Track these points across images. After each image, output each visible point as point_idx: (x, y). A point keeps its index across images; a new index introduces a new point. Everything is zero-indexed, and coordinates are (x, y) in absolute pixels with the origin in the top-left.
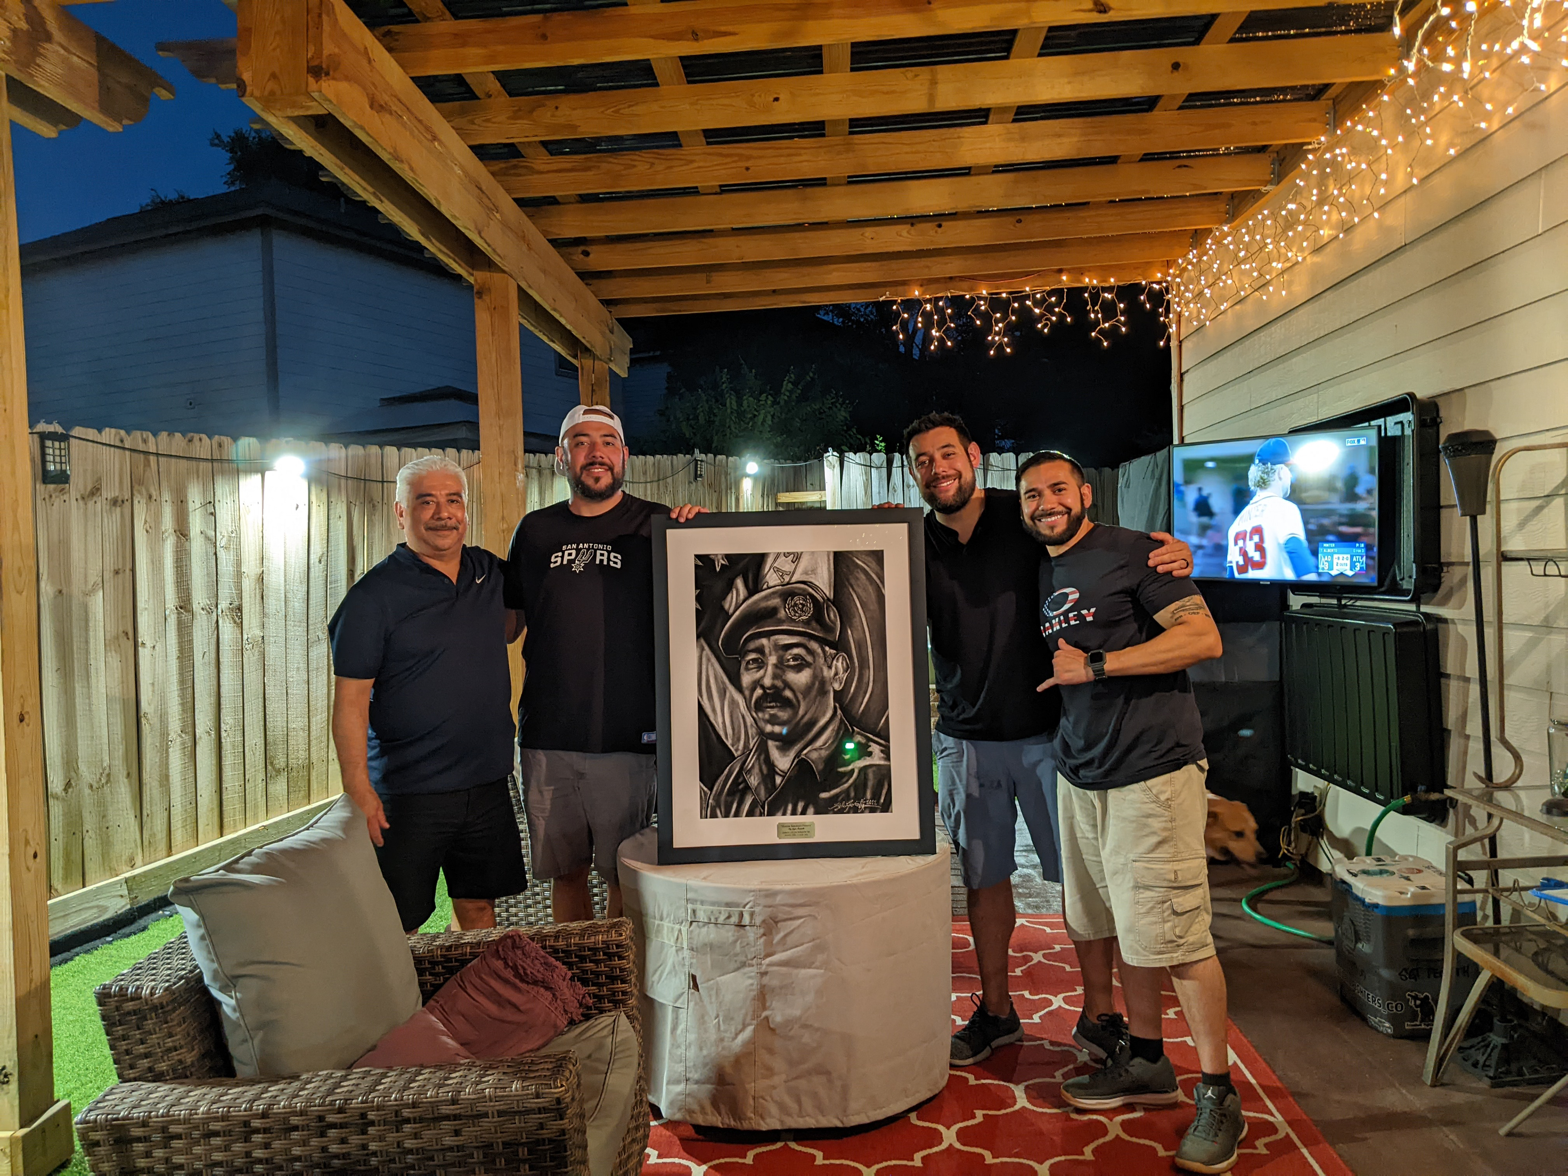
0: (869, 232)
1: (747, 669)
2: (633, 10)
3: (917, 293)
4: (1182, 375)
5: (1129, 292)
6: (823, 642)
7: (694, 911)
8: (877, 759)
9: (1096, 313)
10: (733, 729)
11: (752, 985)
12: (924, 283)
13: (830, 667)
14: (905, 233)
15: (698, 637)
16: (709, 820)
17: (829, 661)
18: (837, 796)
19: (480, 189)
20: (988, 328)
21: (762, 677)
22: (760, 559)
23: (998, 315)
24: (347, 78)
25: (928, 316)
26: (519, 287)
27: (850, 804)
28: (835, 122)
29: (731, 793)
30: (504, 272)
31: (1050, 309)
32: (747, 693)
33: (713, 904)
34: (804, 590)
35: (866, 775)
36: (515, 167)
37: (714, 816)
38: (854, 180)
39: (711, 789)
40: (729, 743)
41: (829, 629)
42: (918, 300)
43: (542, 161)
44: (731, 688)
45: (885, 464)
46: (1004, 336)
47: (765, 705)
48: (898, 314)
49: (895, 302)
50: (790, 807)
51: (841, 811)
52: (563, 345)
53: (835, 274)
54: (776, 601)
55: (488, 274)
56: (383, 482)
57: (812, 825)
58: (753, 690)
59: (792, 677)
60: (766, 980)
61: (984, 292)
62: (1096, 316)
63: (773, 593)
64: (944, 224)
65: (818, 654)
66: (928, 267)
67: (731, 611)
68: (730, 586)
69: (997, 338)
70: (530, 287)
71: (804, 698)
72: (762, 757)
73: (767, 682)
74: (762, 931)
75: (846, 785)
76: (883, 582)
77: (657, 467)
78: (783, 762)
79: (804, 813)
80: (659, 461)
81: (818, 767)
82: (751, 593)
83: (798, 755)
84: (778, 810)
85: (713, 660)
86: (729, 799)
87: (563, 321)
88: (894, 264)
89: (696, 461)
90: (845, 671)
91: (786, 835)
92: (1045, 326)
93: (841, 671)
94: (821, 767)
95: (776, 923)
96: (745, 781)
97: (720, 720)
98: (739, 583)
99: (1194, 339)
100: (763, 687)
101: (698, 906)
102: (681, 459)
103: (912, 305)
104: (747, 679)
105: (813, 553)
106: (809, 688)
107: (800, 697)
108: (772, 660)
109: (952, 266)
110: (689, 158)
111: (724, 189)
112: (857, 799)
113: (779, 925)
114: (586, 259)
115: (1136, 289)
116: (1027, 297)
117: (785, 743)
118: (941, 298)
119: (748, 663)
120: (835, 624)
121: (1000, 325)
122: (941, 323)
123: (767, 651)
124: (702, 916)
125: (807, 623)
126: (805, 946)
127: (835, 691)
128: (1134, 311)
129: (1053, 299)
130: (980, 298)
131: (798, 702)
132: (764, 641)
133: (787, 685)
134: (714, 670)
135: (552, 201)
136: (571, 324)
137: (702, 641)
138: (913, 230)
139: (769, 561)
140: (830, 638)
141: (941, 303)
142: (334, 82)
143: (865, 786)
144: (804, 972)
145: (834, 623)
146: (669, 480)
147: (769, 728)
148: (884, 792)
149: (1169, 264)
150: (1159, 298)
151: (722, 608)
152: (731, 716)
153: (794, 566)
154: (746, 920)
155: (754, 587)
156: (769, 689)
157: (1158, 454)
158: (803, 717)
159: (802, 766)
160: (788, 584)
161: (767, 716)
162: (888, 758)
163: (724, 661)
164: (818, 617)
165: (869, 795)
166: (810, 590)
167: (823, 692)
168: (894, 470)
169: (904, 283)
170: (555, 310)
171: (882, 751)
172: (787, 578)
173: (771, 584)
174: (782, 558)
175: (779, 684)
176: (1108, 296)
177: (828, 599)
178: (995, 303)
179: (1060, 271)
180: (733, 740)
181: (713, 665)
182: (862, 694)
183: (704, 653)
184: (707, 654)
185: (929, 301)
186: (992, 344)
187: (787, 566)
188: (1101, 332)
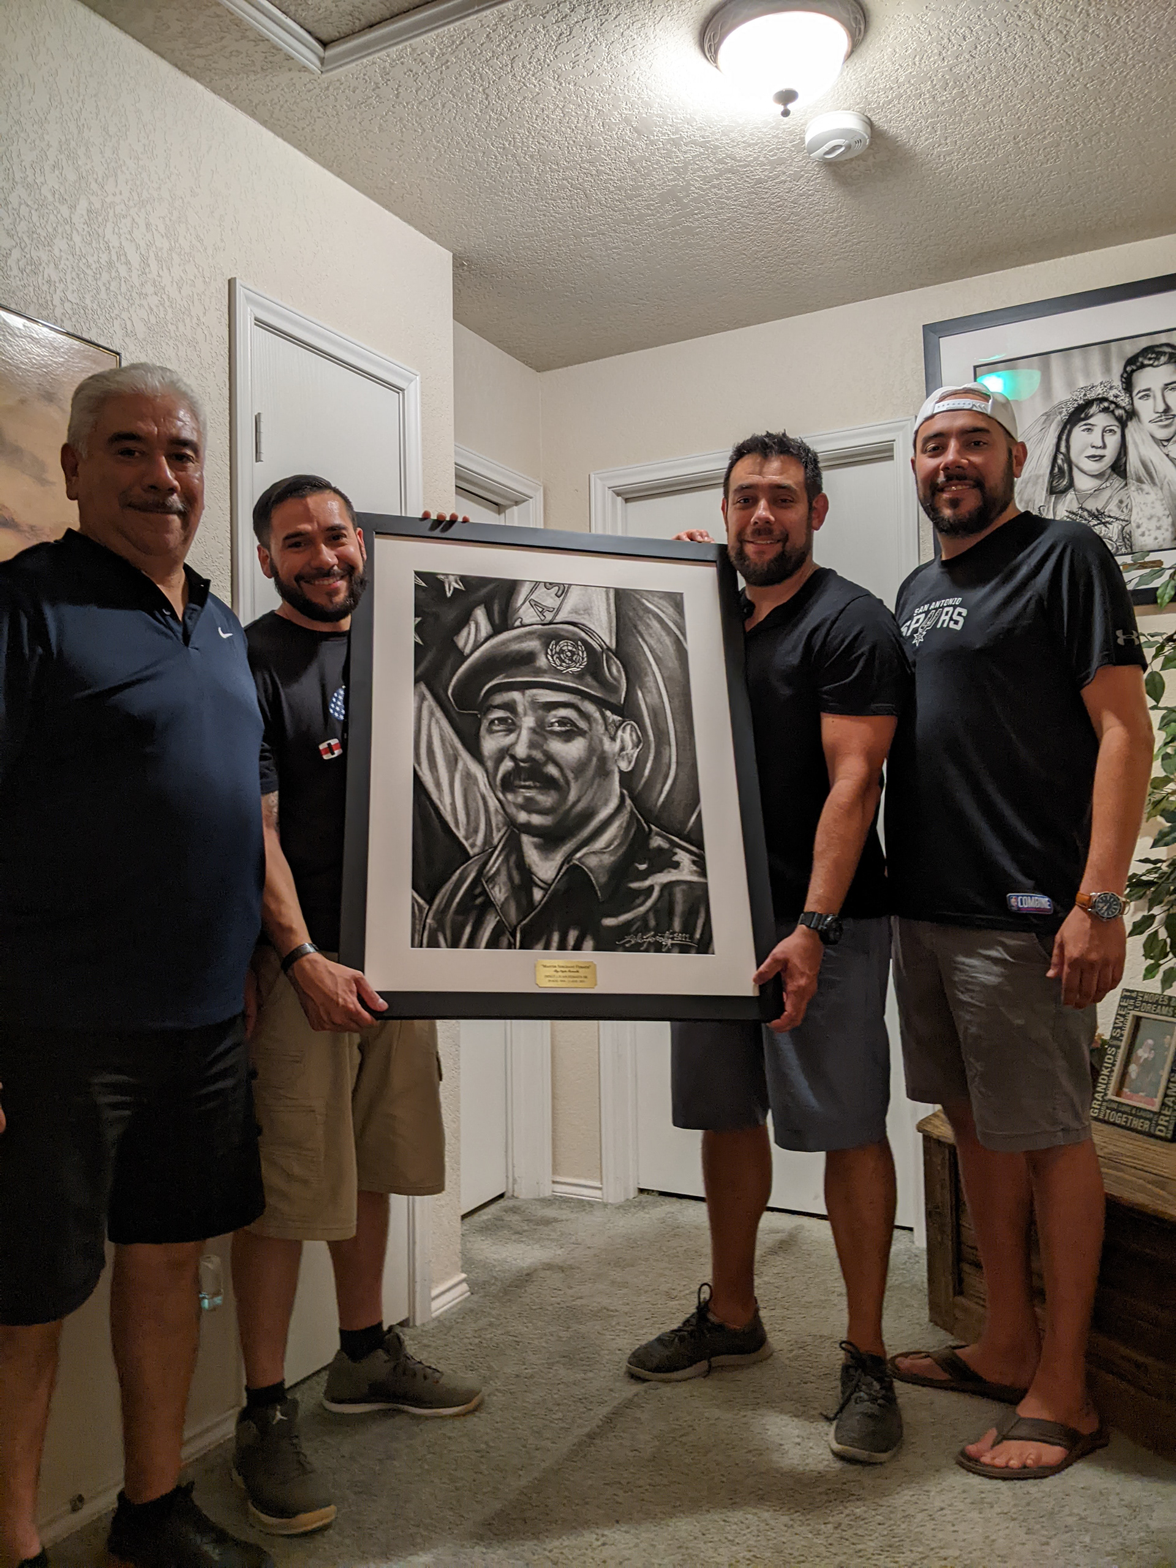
1: (491, 731)
10: (468, 815)
13: (613, 739)
15: (417, 681)
17: (612, 730)
18: (629, 924)
22: (512, 587)
27: (649, 938)
32: (490, 764)
34: (574, 634)
35: (671, 895)
37: (433, 943)
39: (430, 902)
40: (461, 834)
41: (611, 688)
44: (464, 755)
47: (517, 783)
50: (556, 937)
51: (636, 948)
54: (534, 645)
58: (499, 761)
59: (556, 746)
68: (465, 619)
76: (684, 634)
85: (439, 714)
97: (447, 800)
98: (480, 614)
105: (586, 586)
134: (441, 729)
137: (423, 687)
151: (455, 645)
152: (465, 797)
155: (502, 622)
172: (549, 617)
180: (467, 830)
181: (437, 722)
182: (660, 780)
183: (425, 704)
184: (430, 706)
187: (549, 600)
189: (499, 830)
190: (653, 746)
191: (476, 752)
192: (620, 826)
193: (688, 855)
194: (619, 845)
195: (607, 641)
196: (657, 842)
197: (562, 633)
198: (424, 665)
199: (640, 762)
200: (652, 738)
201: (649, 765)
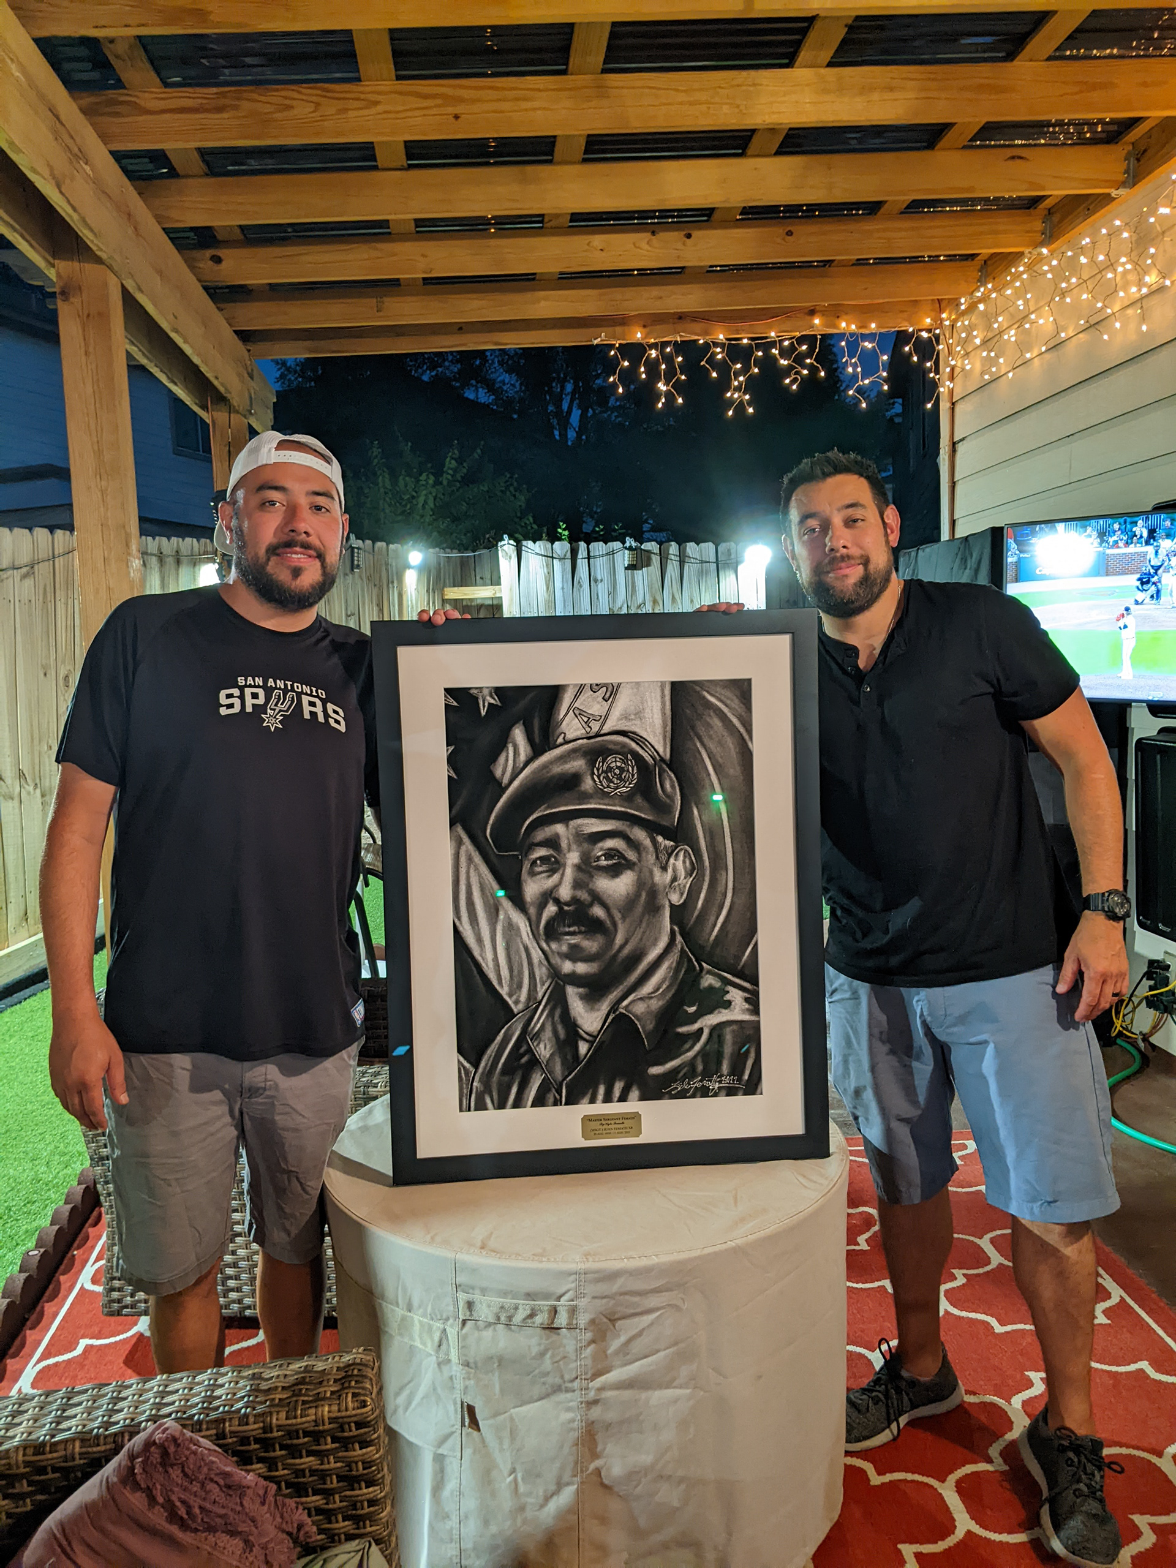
0: (599, 239)
1: (533, 874)
3: (639, 335)
4: (954, 445)
5: (893, 341)
6: (652, 828)
7: (470, 1305)
8: (738, 1011)
9: (855, 366)
10: (510, 968)
11: (573, 1421)
12: (652, 320)
13: (664, 868)
14: (643, 243)
15: (452, 824)
16: (473, 1113)
17: (663, 858)
18: (675, 1071)
19: (57, 117)
20: (724, 383)
21: (557, 886)
22: (552, 694)
23: (739, 366)
25: (652, 367)
26: (125, 292)
27: (696, 1083)
29: (508, 1070)
30: (99, 260)
31: (799, 360)
32: (532, 911)
33: (505, 1294)
34: (624, 745)
37: (481, 1106)
39: (476, 1067)
40: (504, 991)
41: (663, 808)
42: (641, 345)
43: (151, 94)
44: (507, 905)
46: (745, 393)
48: (616, 362)
49: (612, 346)
50: (602, 1090)
51: (682, 1095)
52: (189, 389)
53: (543, 303)
54: (578, 764)
55: (76, 264)
57: (636, 1117)
58: (542, 906)
60: (596, 1413)
61: (721, 337)
62: (854, 370)
63: (574, 751)
64: (695, 233)
66: (658, 299)
67: (505, 781)
68: (502, 741)
69: (736, 396)
70: (140, 290)
71: (624, 918)
73: (565, 892)
74: (589, 1335)
75: (691, 1054)
76: (750, 732)
79: (623, 1098)
81: (645, 1027)
82: (537, 750)
83: (614, 1008)
84: (584, 1095)
85: (477, 859)
86: (506, 1078)
87: (187, 349)
91: (597, 1135)
92: (794, 381)
93: (682, 873)
94: (650, 1026)
95: (613, 1321)
96: (529, 1050)
97: (489, 955)
98: (518, 734)
99: (975, 399)
100: (557, 901)
101: (476, 1297)
103: (635, 351)
104: (532, 889)
105: (638, 683)
106: (630, 903)
107: (618, 916)
108: (573, 858)
109: (690, 299)
112: (707, 1074)
113: (619, 1324)
114: (216, 267)
115: (902, 337)
116: (773, 344)
118: (667, 344)
119: (534, 863)
120: (673, 800)
121: (741, 379)
122: (670, 375)
123: (564, 844)
124: (485, 1311)
125: (628, 798)
126: (662, 1354)
127: (672, 906)
128: (898, 362)
129: (804, 347)
130: (716, 345)
131: (615, 924)
132: (559, 828)
133: (597, 898)
134: (480, 876)
136: (198, 357)
137: (459, 829)
138: (653, 240)
139: (567, 698)
140: (665, 823)
141: (668, 350)
143: (719, 1056)
144: (657, 1396)
145: (671, 798)
147: (567, 967)
148: (750, 1063)
149: (940, 305)
150: (927, 349)
151: (491, 774)
152: (508, 949)
153: (606, 705)
154: (562, 1319)
155: (541, 742)
156: (567, 904)
158: (622, 947)
160: (597, 735)
161: (564, 948)
162: (756, 1011)
163: (495, 860)
164: (645, 788)
165: (725, 1068)
166: (633, 745)
167: (653, 908)
168: (579, 562)
169: (622, 321)
170: (177, 331)
171: (746, 1000)
172: (595, 727)
173: (570, 736)
174: (587, 693)
175: (584, 896)
176: (868, 345)
177: (662, 760)
178: (735, 351)
179: (812, 312)
180: (510, 986)
181: (476, 869)
182: (714, 910)
183: (463, 848)
184: (467, 851)
185: (654, 346)
186: (730, 402)
187: (595, 706)
188: (859, 391)
189: (543, 984)
190: (708, 872)
191: (517, 900)
192: (670, 967)
193: (740, 993)
194: (668, 987)
195: (661, 750)
196: (708, 981)
197: (611, 746)
198: (459, 803)
200: (707, 863)
201: (702, 896)
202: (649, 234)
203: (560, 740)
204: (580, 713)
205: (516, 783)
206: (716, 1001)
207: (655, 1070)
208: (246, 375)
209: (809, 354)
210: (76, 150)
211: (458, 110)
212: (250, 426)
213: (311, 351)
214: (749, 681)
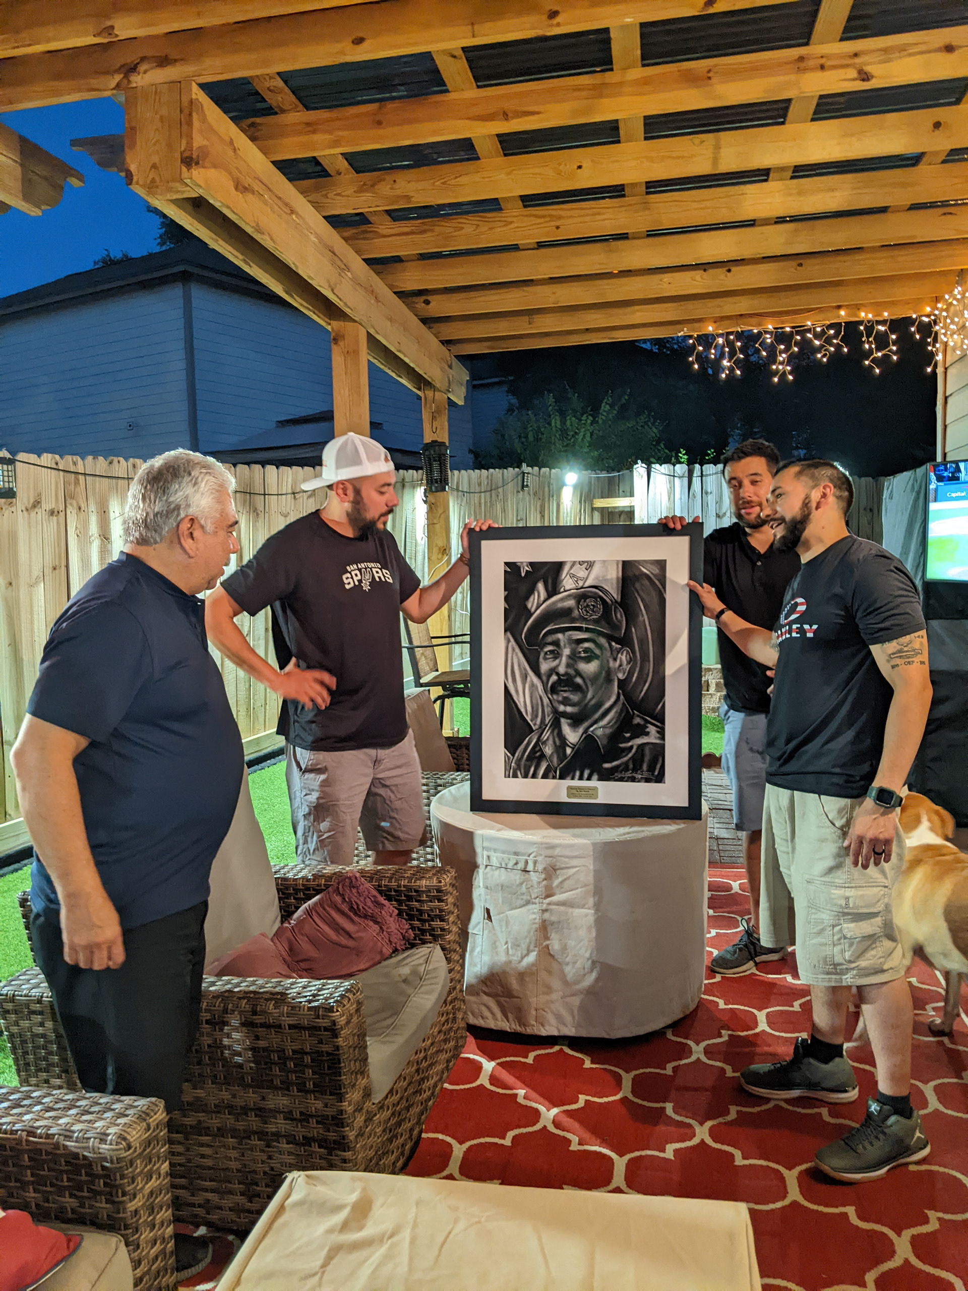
0: (667, 277)
1: (545, 659)
2: (452, 96)
3: (710, 329)
4: (946, 398)
5: (900, 325)
6: (610, 638)
7: (489, 857)
8: (652, 738)
9: (870, 343)
10: (532, 708)
11: (535, 919)
12: (717, 320)
13: (615, 659)
14: (698, 278)
15: (506, 631)
18: (618, 767)
19: (333, 253)
20: (773, 359)
22: (558, 566)
23: (782, 347)
24: (215, 166)
25: (720, 348)
26: (368, 333)
27: (628, 774)
28: (634, 185)
30: (354, 321)
31: (828, 341)
32: (544, 678)
33: (504, 852)
34: (596, 593)
35: (643, 750)
36: (366, 232)
38: (652, 234)
40: (528, 719)
41: (615, 627)
42: (712, 335)
43: (386, 226)
45: (686, 474)
46: (787, 365)
47: (560, 688)
48: (694, 347)
49: (690, 337)
50: (578, 774)
51: (621, 780)
52: (410, 380)
53: (639, 314)
54: (571, 603)
55: (342, 323)
56: (265, 495)
58: (549, 676)
59: (583, 667)
60: (546, 916)
61: (770, 327)
62: (870, 347)
63: (569, 596)
64: (733, 269)
65: (606, 649)
66: (719, 306)
67: (533, 610)
68: (531, 590)
69: (780, 367)
70: (377, 333)
71: (592, 684)
72: (556, 732)
73: (562, 670)
74: (543, 876)
75: (626, 759)
76: (664, 588)
77: (490, 479)
78: (573, 736)
79: (589, 779)
80: (492, 475)
82: (550, 595)
83: (586, 731)
85: (517, 650)
87: (407, 360)
88: (690, 305)
89: (524, 473)
90: (628, 663)
91: (575, 796)
92: (825, 355)
93: (625, 662)
94: (605, 742)
95: (555, 870)
97: (522, 700)
98: (540, 586)
99: (957, 366)
100: (558, 674)
101: (492, 853)
102: (511, 472)
103: (707, 340)
104: (545, 667)
105: (604, 561)
107: (589, 683)
108: (567, 651)
109: (742, 305)
110: (509, 219)
111: (540, 245)
112: (635, 770)
113: (558, 872)
114: (427, 307)
115: (908, 321)
116: (809, 331)
117: (576, 721)
118: (731, 333)
119: (546, 653)
121: (784, 355)
122: (732, 355)
123: (562, 644)
124: (495, 862)
125: (596, 622)
126: (579, 890)
127: (619, 680)
128: (905, 340)
129: (832, 332)
130: (766, 332)
132: (560, 636)
133: (578, 673)
134: (518, 658)
135: (398, 259)
136: (414, 362)
137: (509, 634)
138: (705, 275)
139: (566, 569)
141: (731, 337)
142: (203, 170)
143: (642, 761)
144: (578, 911)
145: (620, 622)
146: (500, 490)
147: (562, 708)
148: (658, 766)
149: (937, 299)
150: (927, 330)
151: (526, 607)
152: (531, 697)
153: (587, 573)
154: (531, 867)
156: (563, 675)
157: (918, 470)
158: (591, 700)
159: (589, 740)
160: (582, 588)
161: (560, 699)
162: (663, 738)
163: (526, 651)
165: (645, 767)
166: (601, 593)
167: (609, 680)
168: (694, 479)
169: (700, 320)
170: (399, 351)
171: (658, 732)
172: (581, 584)
173: (567, 588)
174: (577, 566)
175: (571, 672)
176: (882, 328)
178: (781, 337)
179: (839, 307)
180: (532, 715)
181: (517, 654)
182: (642, 684)
183: (510, 646)
185: (721, 335)
186: (776, 373)
187: (581, 573)
188: (874, 361)
190: (639, 662)
196: (637, 720)
198: (509, 621)
199: (631, 673)
201: (636, 675)
202: (702, 272)
203: (562, 590)
204: (573, 576)
205: (538, 612)
206: (641, 731)
207: (606, 765)
208: (446, 367)
209: (836, 336)
210: (343, 266)
211: (557, 223)
212: (449, 398)
213: (489, 348)
214: (665, 561)
